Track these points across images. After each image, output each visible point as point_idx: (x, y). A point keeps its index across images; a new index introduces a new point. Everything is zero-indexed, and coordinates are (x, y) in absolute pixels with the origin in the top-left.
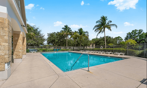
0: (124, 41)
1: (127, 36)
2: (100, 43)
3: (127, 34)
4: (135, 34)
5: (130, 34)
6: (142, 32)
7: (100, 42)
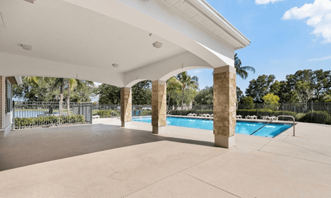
0: (245, 95)
1: (250, 87)
2: (207, 99)
3: (250, 82)
4: (263, 84)
5: (255, 82)
6: (275, 80)
7: (206, 97)
